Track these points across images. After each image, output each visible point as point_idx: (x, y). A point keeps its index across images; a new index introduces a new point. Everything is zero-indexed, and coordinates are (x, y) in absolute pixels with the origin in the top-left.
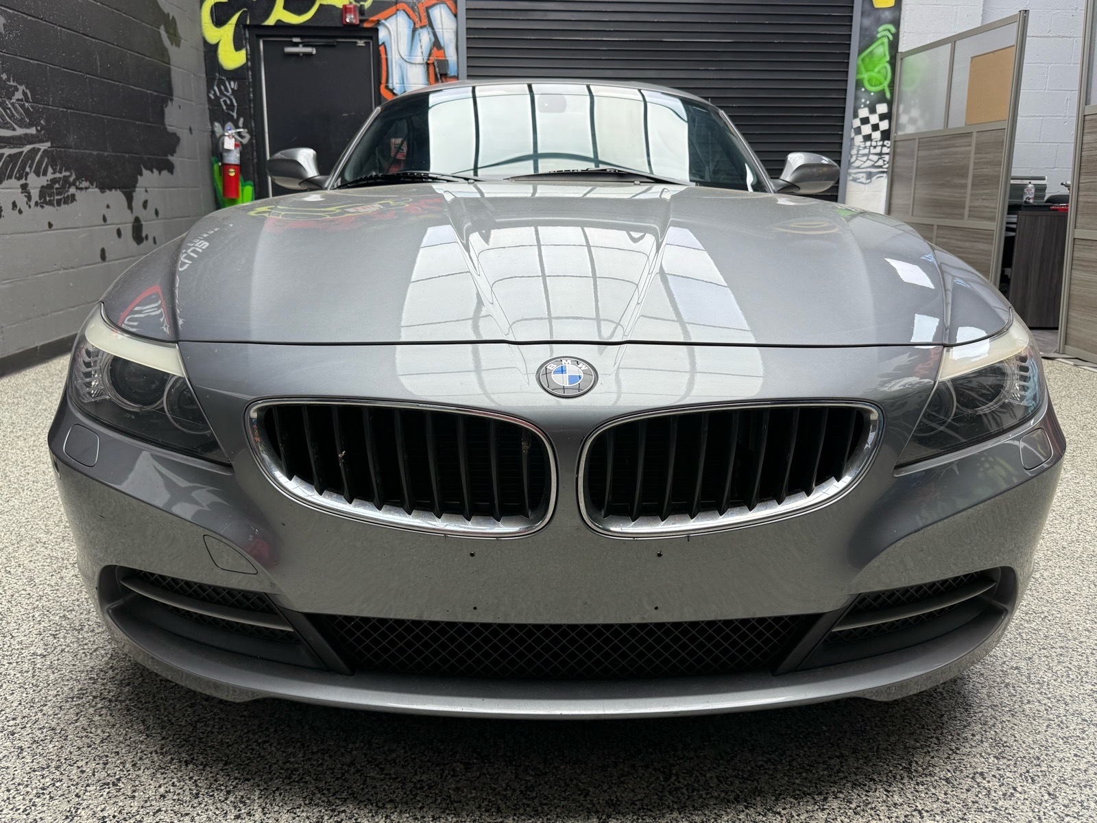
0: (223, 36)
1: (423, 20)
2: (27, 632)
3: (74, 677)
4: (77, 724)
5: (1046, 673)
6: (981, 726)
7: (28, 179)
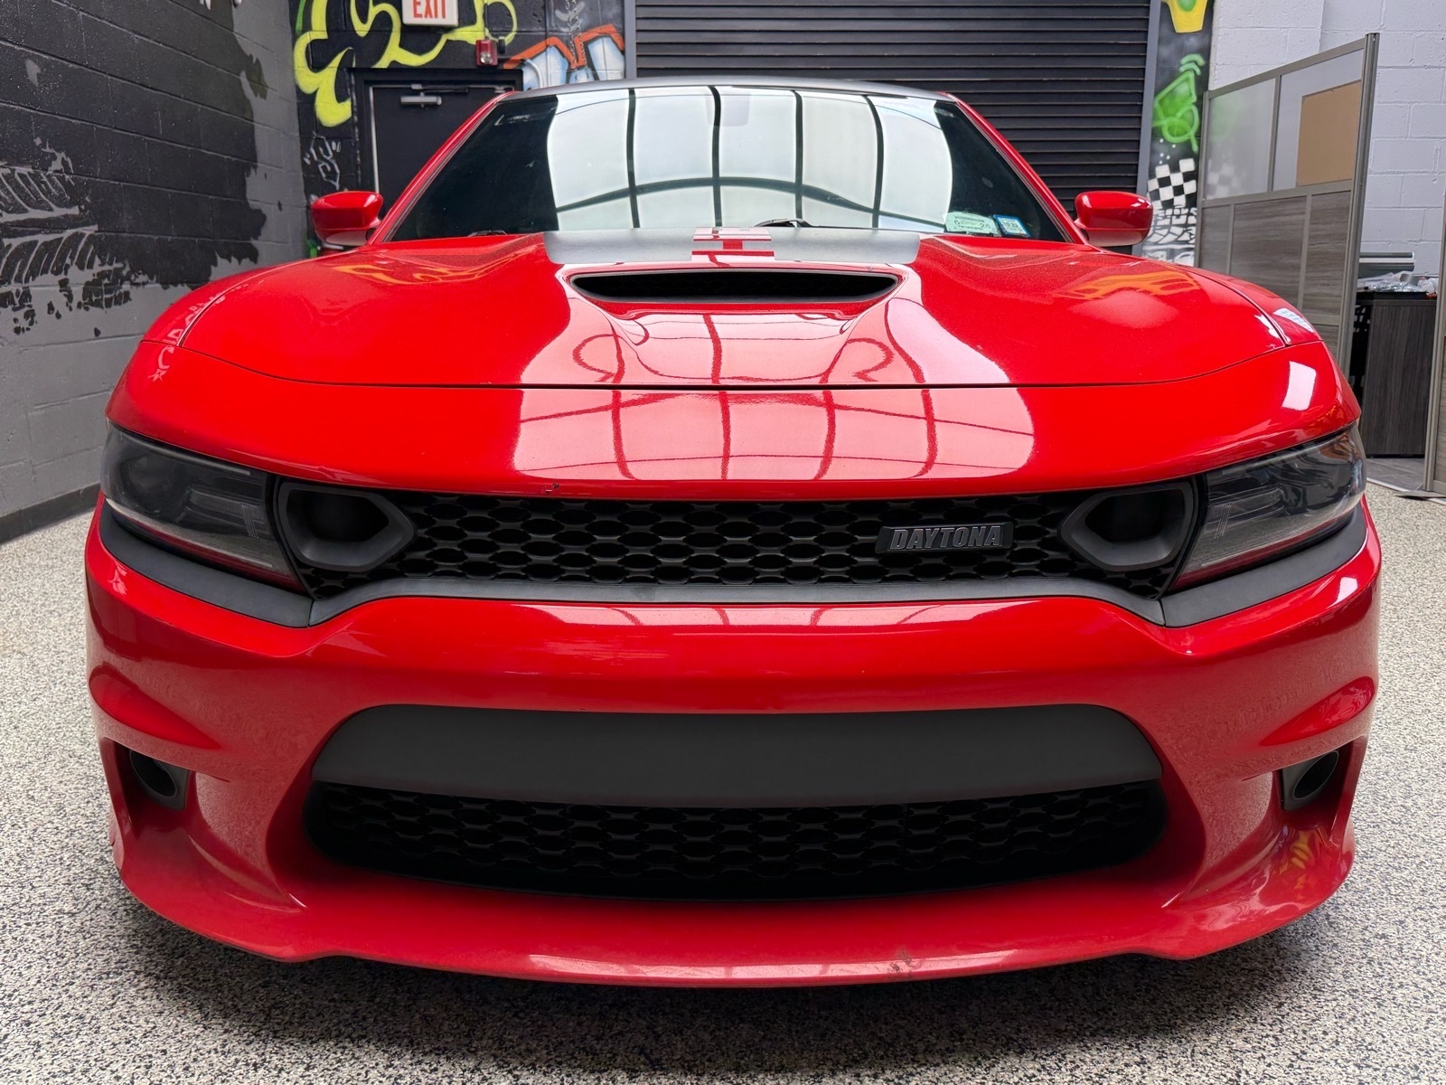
0: (322, 83)
1: (580, 59)
2: (52, 881)
3: (111, 944)
4: (114, 1010)
5: (1425, 944)
6: (1335, 1020)
7: (69, 274)
